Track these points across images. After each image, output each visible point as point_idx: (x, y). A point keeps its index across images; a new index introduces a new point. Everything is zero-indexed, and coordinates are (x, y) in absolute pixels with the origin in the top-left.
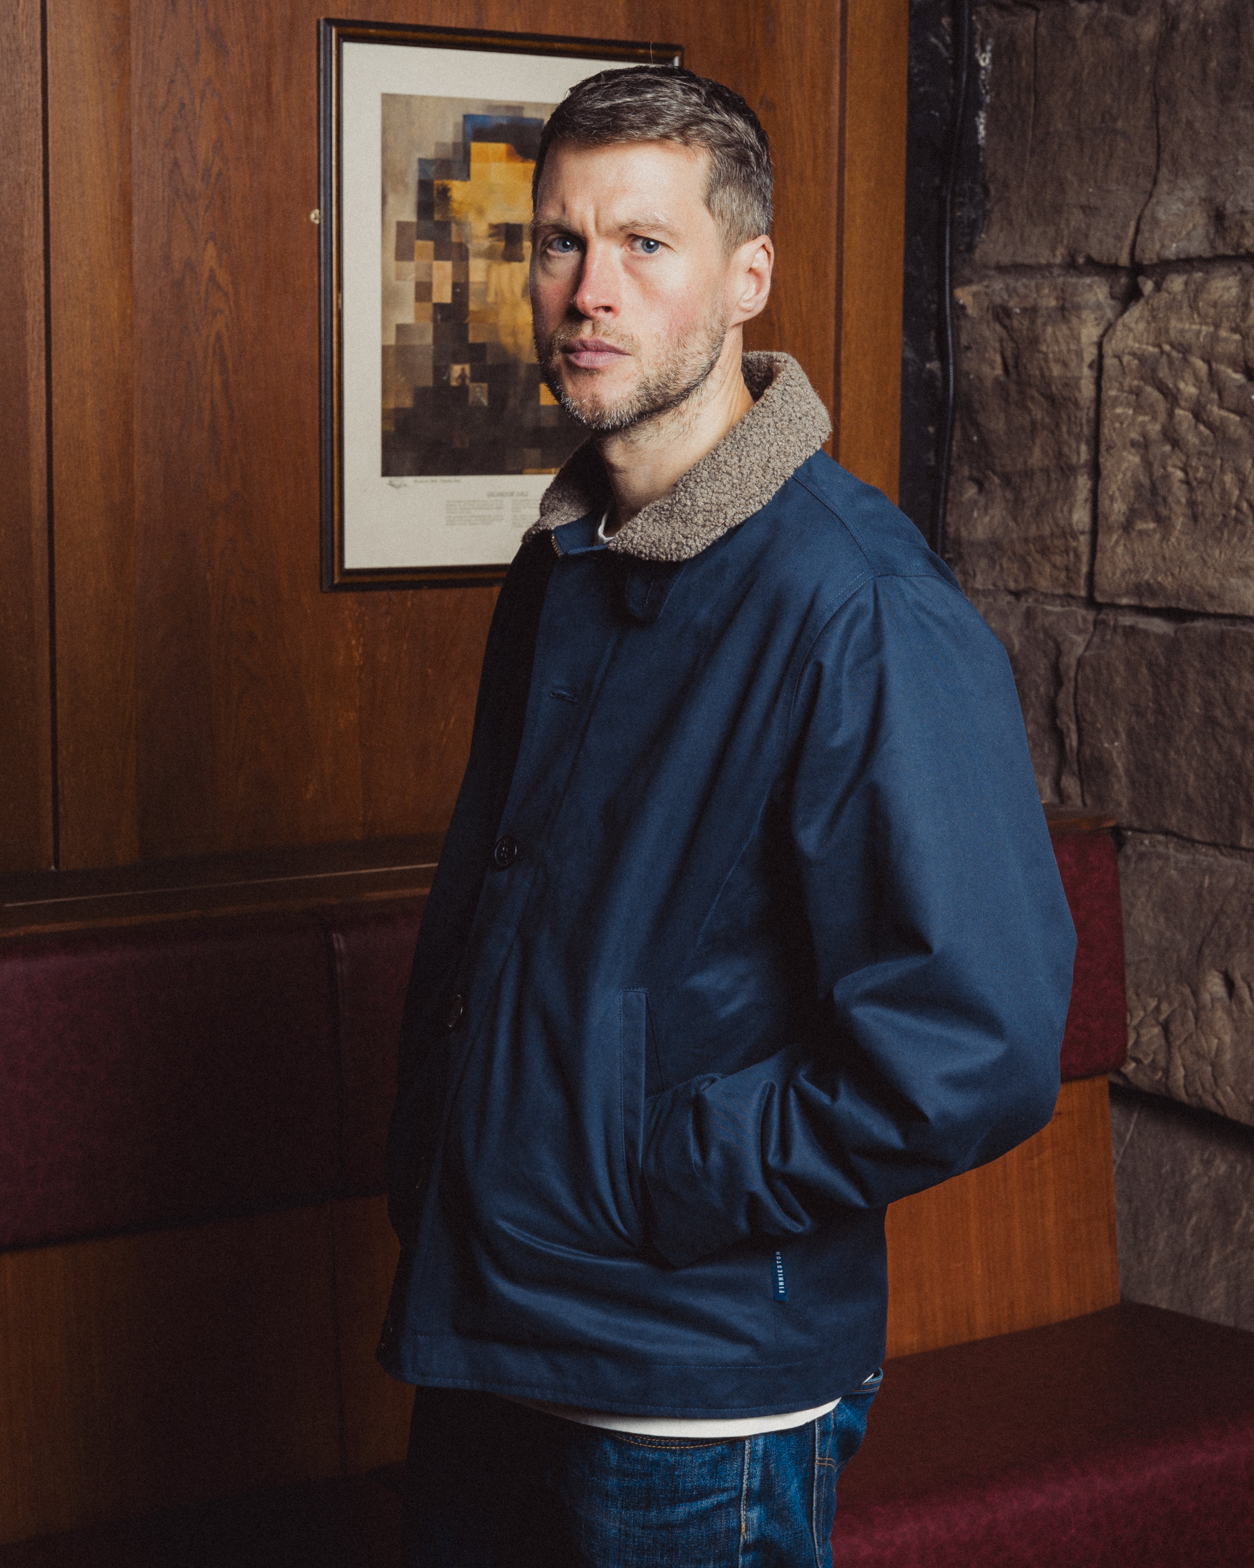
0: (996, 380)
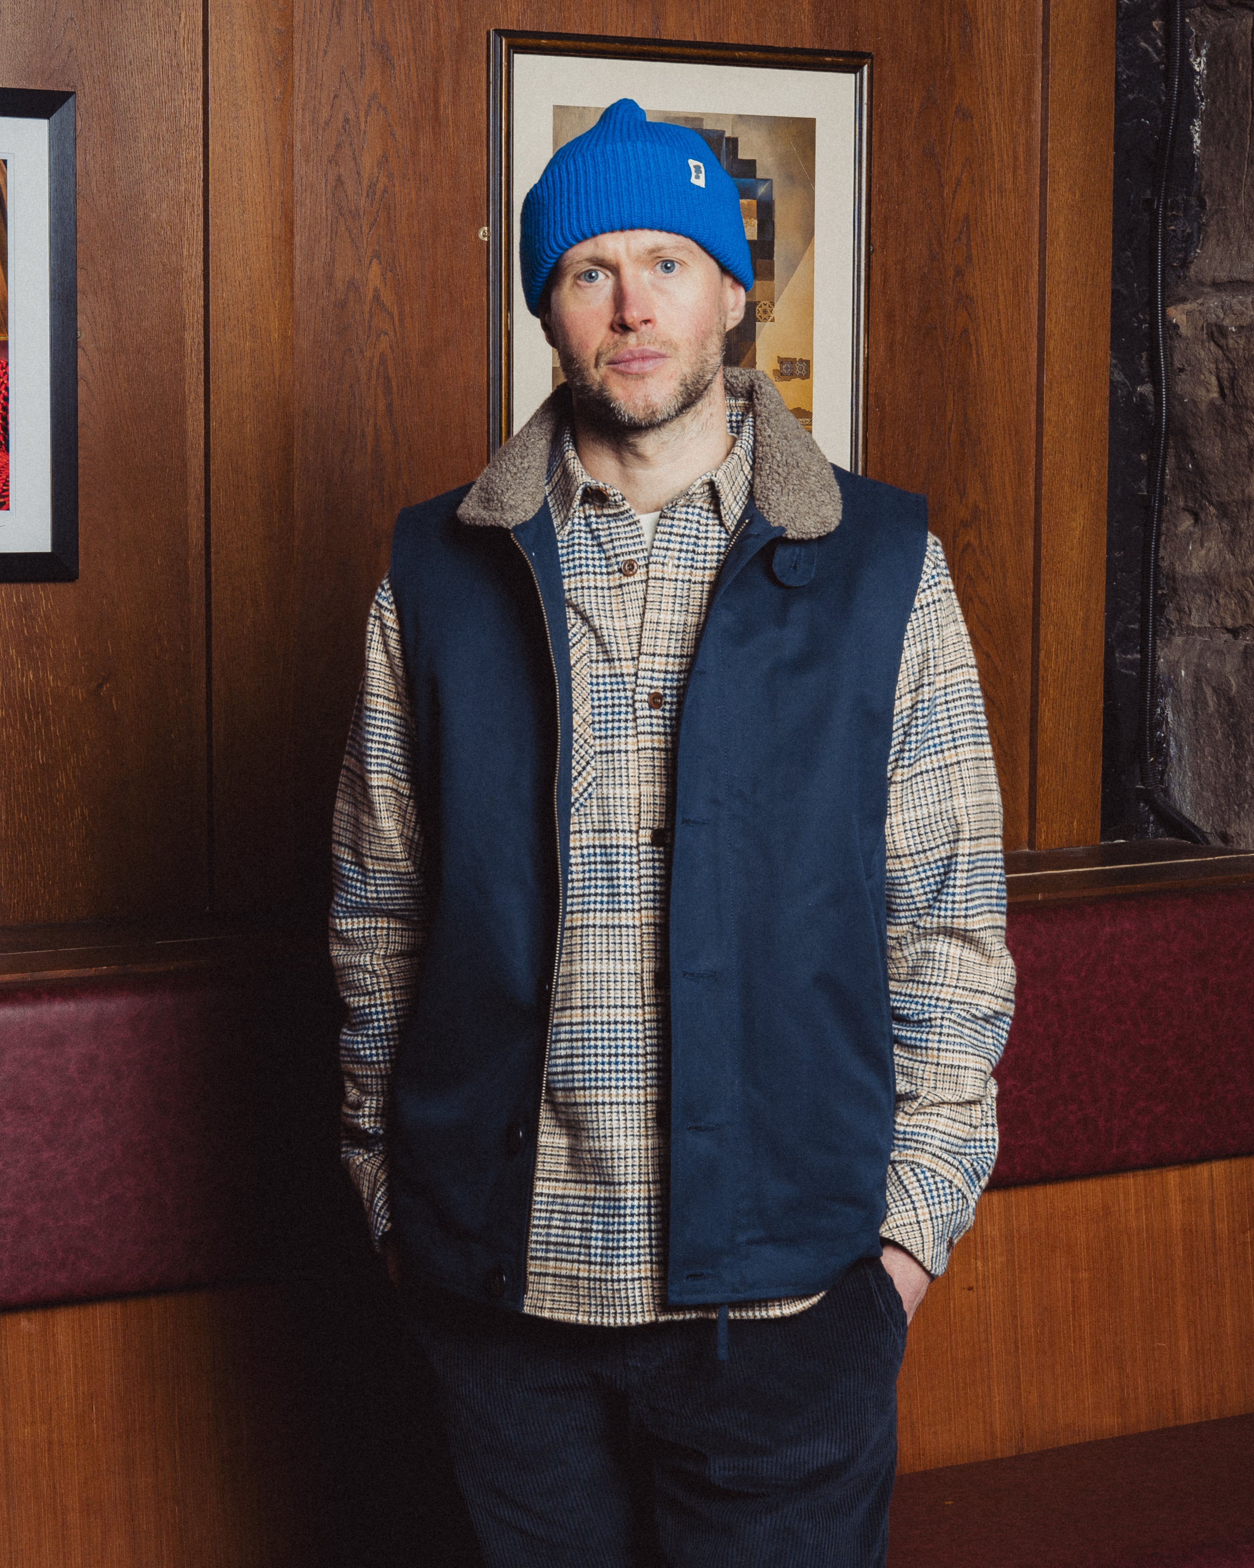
0: (1212, 403)
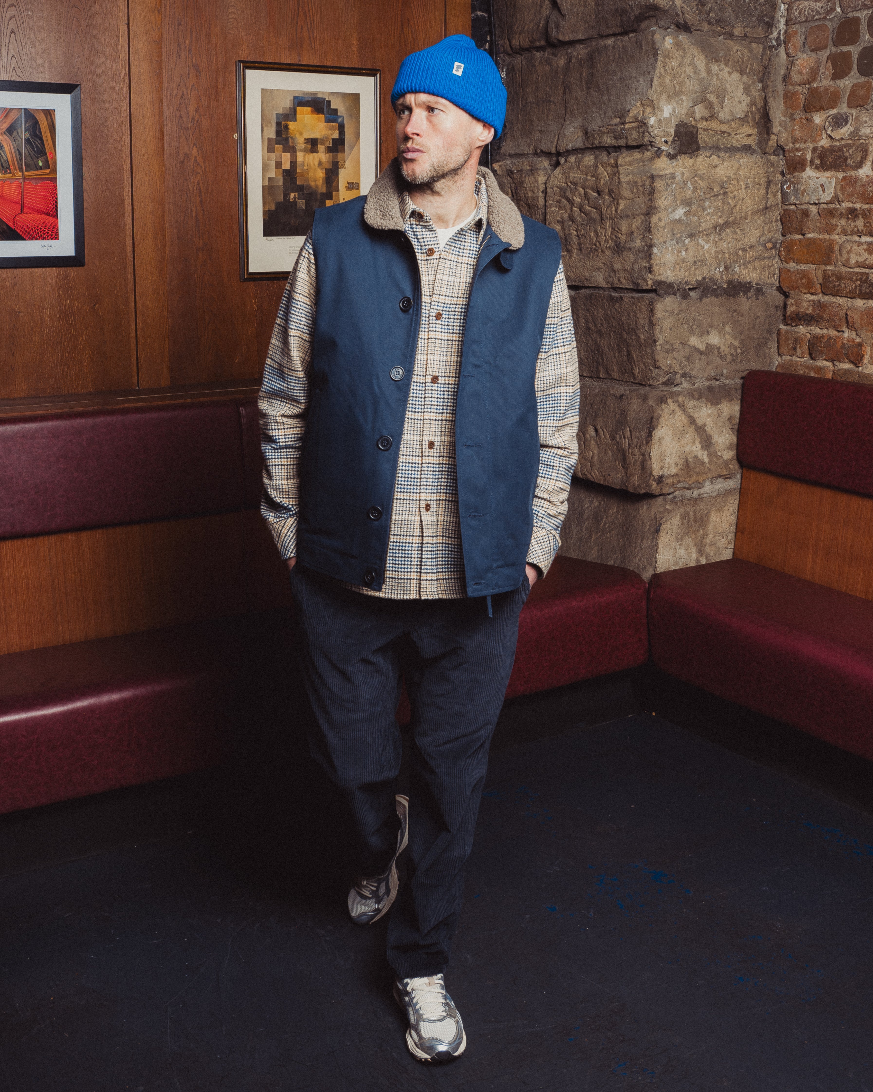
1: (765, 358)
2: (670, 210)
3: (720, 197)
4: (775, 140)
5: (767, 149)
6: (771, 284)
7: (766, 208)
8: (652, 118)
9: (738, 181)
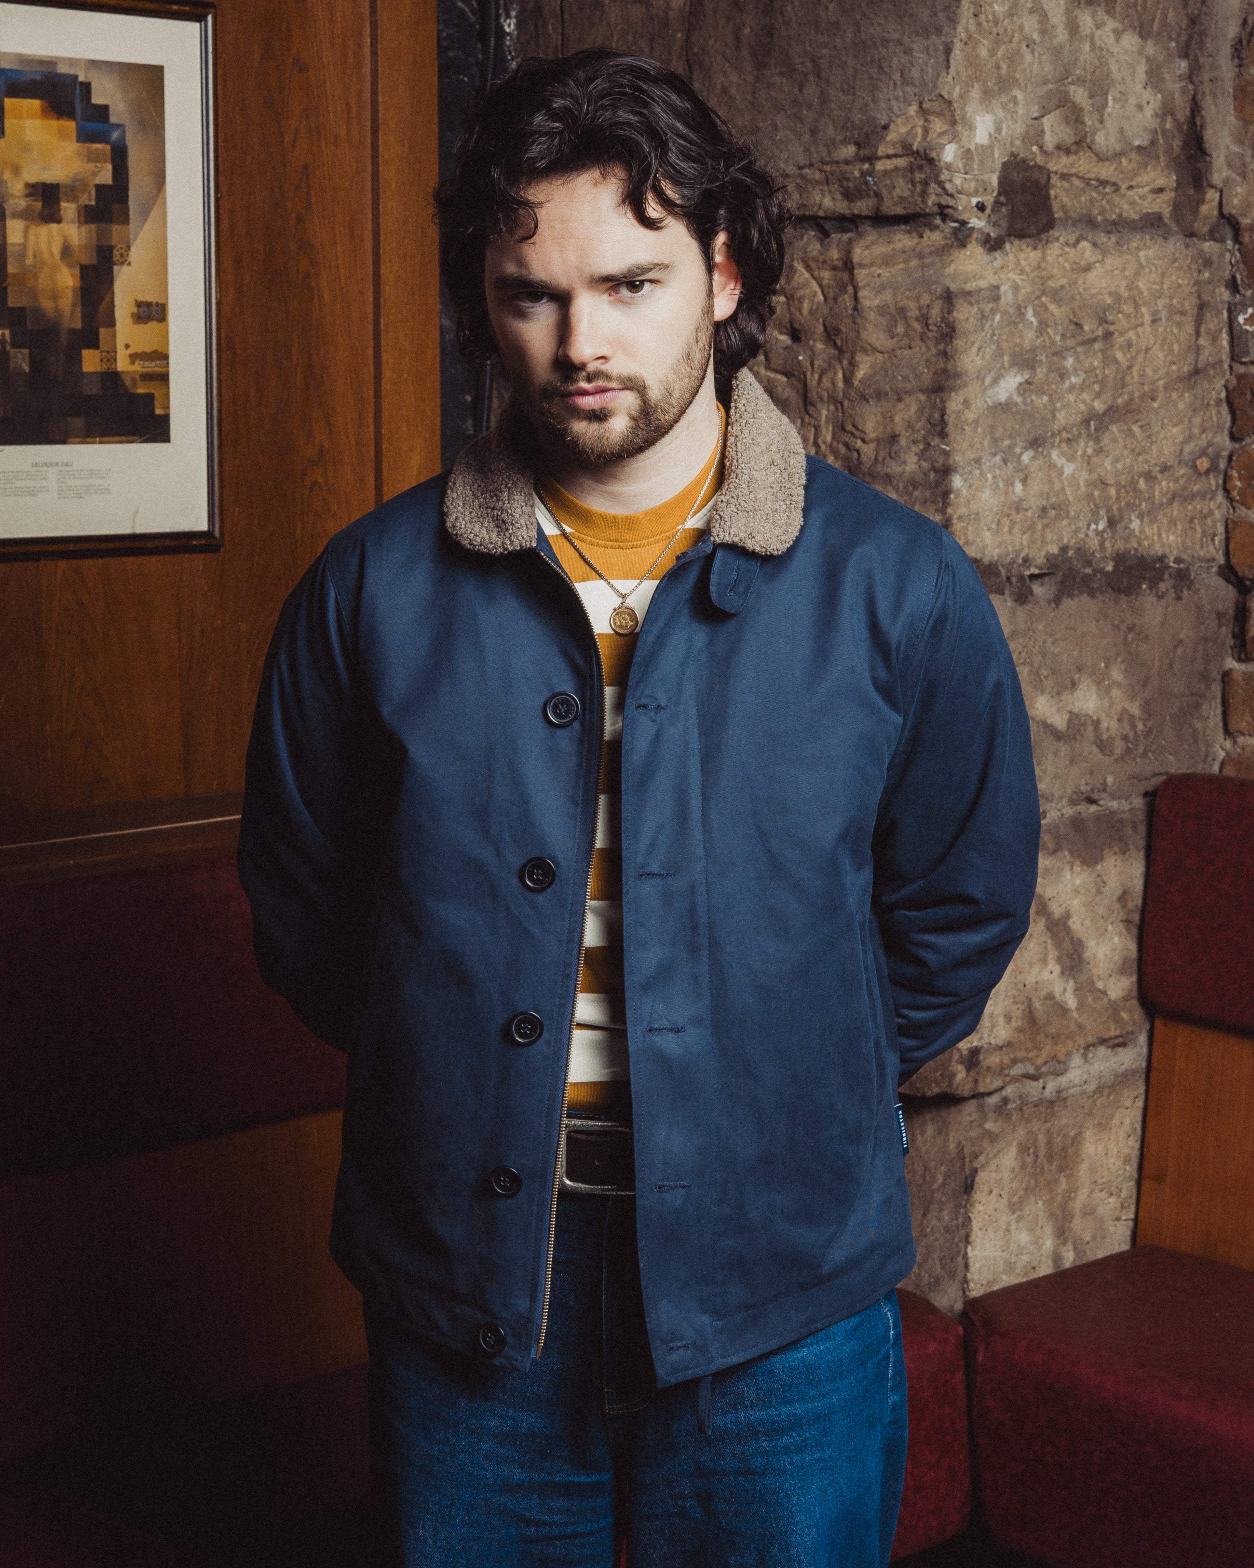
1: (1196, 742)
2: (988, 380)
3: (1097, 346)
4: (1216, 203)
5: (1196, 225)
6: (1208, 561)
7: (1196, 372)
8: (948, 147)
9: (1136, 306)
